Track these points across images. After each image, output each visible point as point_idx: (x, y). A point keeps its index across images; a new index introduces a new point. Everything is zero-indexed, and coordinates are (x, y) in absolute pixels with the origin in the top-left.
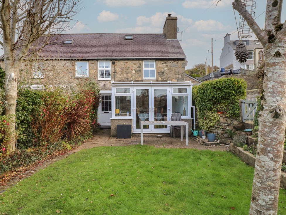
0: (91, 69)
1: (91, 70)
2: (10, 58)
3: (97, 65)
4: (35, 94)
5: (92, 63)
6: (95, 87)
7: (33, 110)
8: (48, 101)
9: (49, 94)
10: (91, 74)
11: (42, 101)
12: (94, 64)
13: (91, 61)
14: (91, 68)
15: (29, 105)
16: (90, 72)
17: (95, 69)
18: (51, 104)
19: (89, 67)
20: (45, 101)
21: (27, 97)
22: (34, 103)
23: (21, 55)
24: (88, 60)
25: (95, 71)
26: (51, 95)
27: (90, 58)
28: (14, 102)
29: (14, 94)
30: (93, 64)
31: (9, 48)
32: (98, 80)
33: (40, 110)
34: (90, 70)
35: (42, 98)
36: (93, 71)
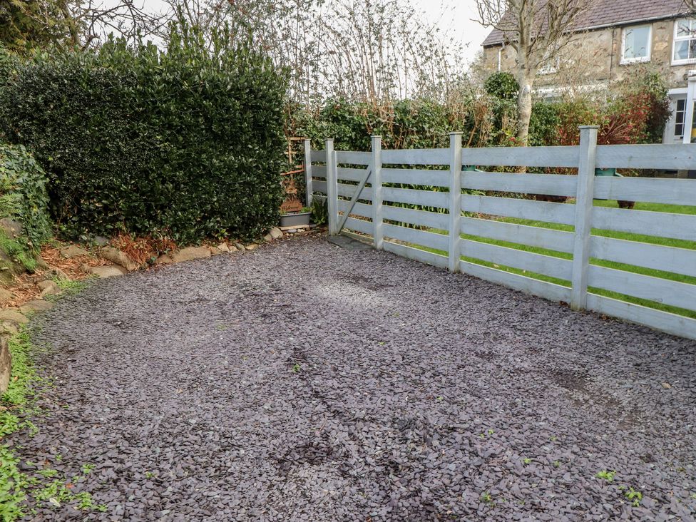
0: (657, 42)
1: (657, 44)
2: (526, 66)
3: (672, 31)
4: (550, 109)
5: (661, 28)
6: (657, 85)
7: (547, 132)
8: (566, 118)
9: (568, 107)
10: (656, 54)
11: (558, 118)
12: (664, 30)
13: (660, 23)
14: (657, 39)
15: (541, 124)
16: (655, 49)
17: (667, 39)
18: (570, 122)
19: (654, 36)
20: (562, 119)
21: (540, 113)
22: (548, 122)
23: (538, 60)
24: (652, 22)
25: (666, 44)
26: (571, 108)
27: (656, 17)
28: (527, 121)
29: (528, 111)
30: (661, 30)
31: (525, 53)
32: (672, 64)
33: (555, 132)
34: (654, 43)
35: (558, 114)
36: (662, 46)
